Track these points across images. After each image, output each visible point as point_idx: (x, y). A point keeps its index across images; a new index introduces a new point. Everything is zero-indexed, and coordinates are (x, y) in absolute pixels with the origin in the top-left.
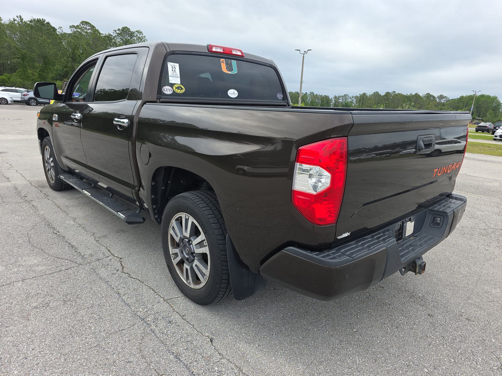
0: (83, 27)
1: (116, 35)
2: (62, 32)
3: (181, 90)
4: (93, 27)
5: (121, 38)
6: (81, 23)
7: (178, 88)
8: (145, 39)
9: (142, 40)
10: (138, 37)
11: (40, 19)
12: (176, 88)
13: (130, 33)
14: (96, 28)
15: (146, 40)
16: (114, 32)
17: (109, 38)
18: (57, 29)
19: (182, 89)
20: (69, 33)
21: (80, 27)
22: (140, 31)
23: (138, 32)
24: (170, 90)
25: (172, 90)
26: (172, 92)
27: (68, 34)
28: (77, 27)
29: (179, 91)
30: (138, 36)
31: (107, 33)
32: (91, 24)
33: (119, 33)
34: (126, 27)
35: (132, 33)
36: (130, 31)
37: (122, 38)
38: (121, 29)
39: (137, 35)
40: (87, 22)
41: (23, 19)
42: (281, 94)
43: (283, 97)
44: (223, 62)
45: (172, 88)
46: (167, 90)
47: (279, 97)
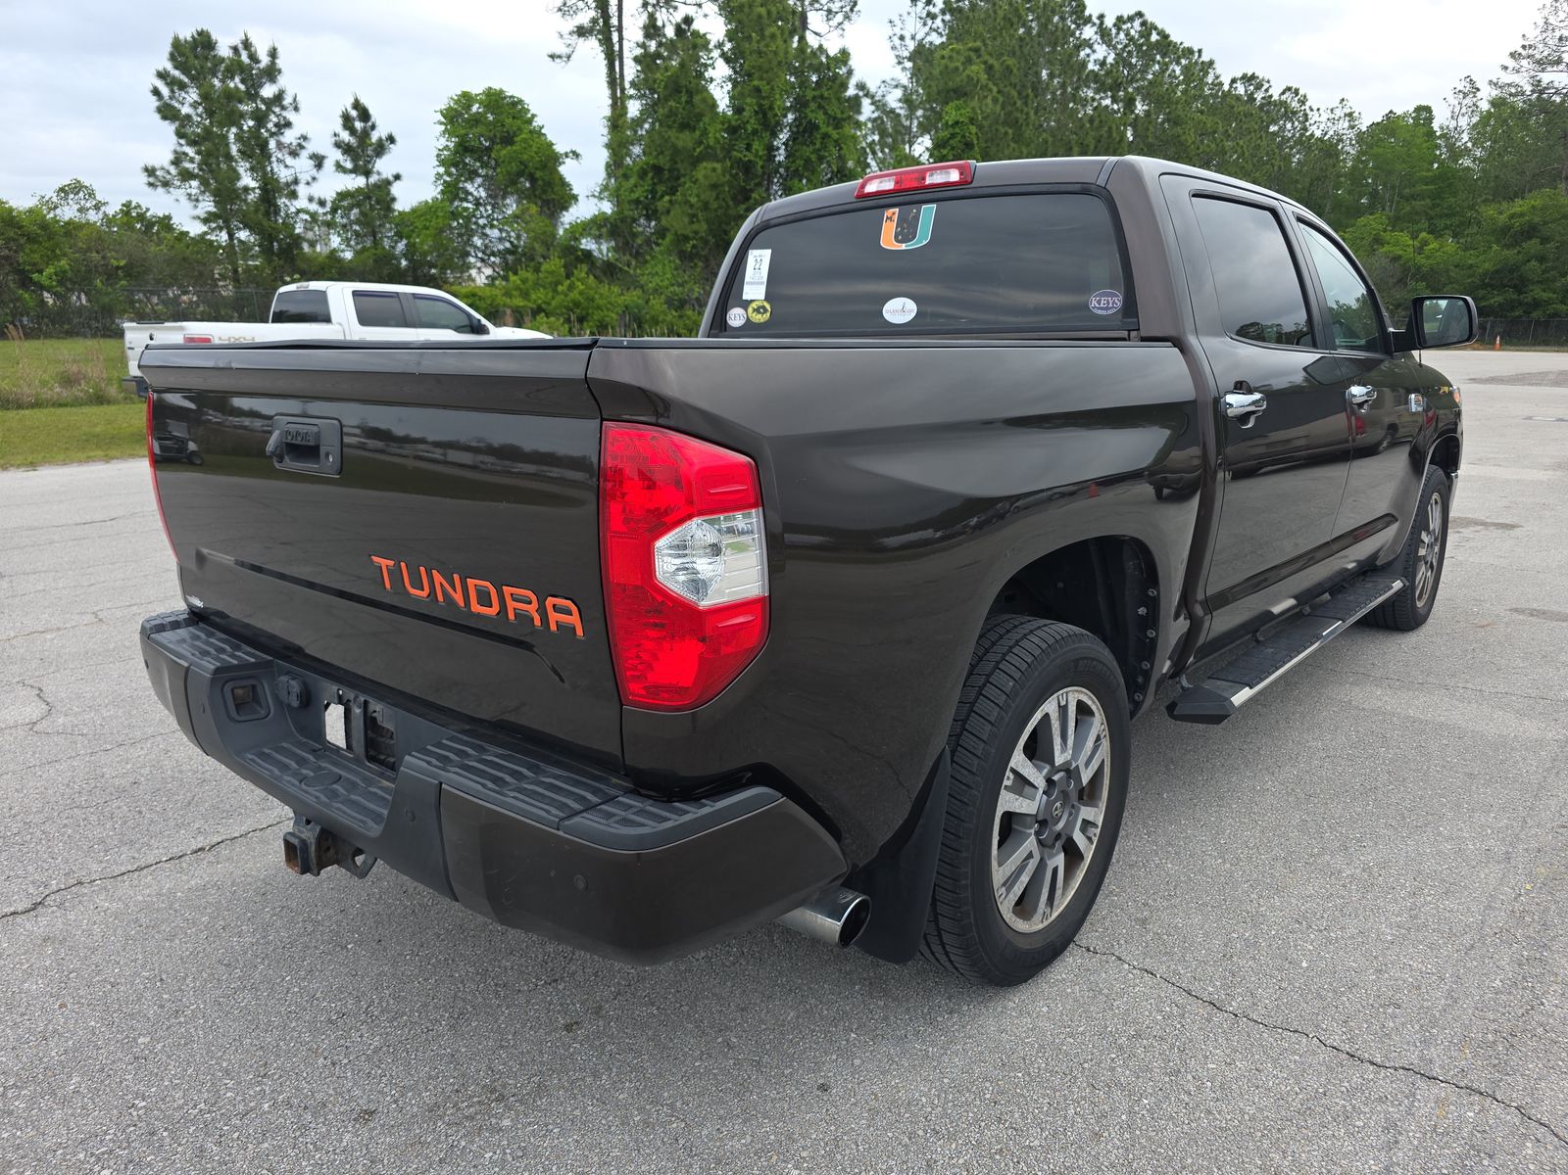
3: (763, 314)
24: (742, 317)
25: (746, 316)
26: (744, 322)
29: (760, 316)
42: (1113, 295)
43: (1119, 304)
44: (890, 219)
45: (746, 311)
46: (736, 317)
47: (1099, 308)
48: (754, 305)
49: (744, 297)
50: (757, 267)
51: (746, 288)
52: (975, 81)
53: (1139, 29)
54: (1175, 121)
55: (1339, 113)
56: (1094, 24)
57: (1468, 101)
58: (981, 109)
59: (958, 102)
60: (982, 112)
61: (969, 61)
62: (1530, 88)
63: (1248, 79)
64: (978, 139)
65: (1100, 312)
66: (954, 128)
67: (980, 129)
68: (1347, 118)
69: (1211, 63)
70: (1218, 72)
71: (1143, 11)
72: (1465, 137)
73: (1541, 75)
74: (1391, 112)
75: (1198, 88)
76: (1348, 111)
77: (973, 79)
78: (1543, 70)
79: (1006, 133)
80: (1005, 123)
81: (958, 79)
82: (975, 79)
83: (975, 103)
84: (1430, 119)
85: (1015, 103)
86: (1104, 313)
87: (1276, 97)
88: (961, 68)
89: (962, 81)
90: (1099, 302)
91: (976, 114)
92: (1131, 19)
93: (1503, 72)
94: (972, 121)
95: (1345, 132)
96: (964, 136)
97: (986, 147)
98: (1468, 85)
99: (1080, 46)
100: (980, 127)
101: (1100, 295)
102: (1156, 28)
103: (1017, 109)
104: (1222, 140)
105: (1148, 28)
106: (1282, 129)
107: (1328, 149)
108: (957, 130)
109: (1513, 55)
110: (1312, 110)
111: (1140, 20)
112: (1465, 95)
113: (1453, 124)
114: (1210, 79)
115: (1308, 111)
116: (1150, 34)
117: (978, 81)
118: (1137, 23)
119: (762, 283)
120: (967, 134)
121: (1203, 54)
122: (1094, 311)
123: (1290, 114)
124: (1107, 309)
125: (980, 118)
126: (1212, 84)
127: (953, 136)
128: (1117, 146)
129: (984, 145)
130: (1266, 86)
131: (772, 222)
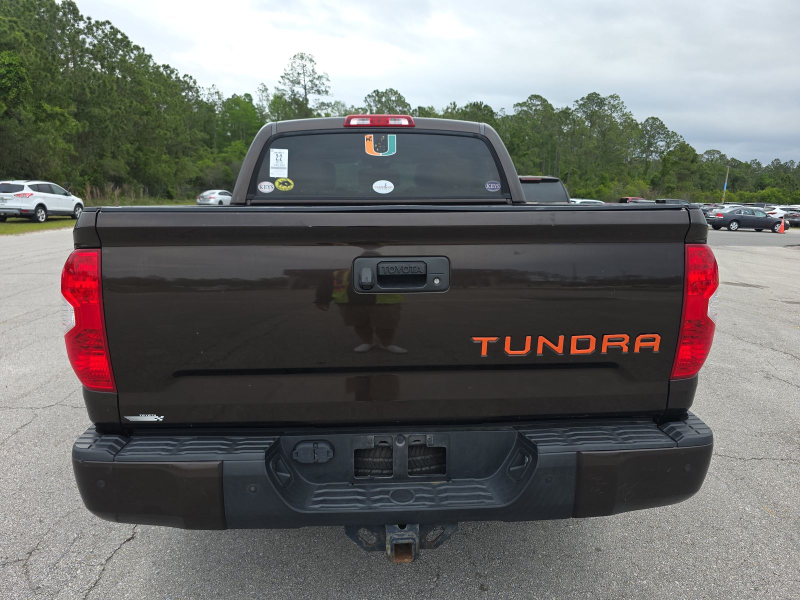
0: (532, 103)
1: (578, 107)
2: (504, 114)
3: (287, 186)
4: (544, 101)
5: (584, 111)
6: (529, 98)
7: (283, 184)
8: (623, 106)
9: (618, 109)
10: (612, 105)
11: (477, 102)
12: (280, 183)
13: (599, 100)
14: (549, 103)
15: (623, 108)
16: (575, 103)
17: (567, 113)
18: (499, 112)
19: (289, 184)
20: (512, 114)
21: (527, 104)
22: (615, 95)
23: (612, 97)
24: (270, 187)
25: (274, 187)
26: (272, 190)
27: (511, 116)
28: (524, 104)
29: (285, 187)
30: (612, 103)
31: (565, 107)
32: (542, 98)
33: (581, 104)
34: (595, 93)
35: (601, 101)
36: (599, 98)
37: (586, 110)
38: (585, 97)
39: (610, 103)
40: (538, 96)
41: (456, 106)
42: (496, 183)
43: (499, 187)
44: (369, 139)
45: (274, 184)
46: (265, 187)
47: (490, 189)
48: (280, 181)
49: (271, 176)
50: (279, 158)
51: (271, 171)
52: (20, 42)
53: (109, 30)
54: (139, 83)
55: (213, 91)
56: (86, 22)
57: (264, 94)
58: (27, 58)
59: (9, 52)
60: (28, 61)
61: (12, 28)
62: (291, 93)
63: (166, 67)
64: (27, 76)
65: (491, 190)
66: (9, 67)
67: (28, 71)
68: (217, 94)
69: (150, 56)
70: (155, 62)
71: (110, 21)
72: (267, 110)
73: (294, 88)
74: (235, 94)
75: (145, 68)
76: (216, 91)
77: (18, 40)
78: (294, 86)
79: (46, 76)
80: (44, 70)
81: (8, 38)
82: (20, 40)
83: (22, 54)
84: (251, 100)
85: (47, 59)
86: (492, 191)
87: (181, 79)
88: (9, 32)
89: (10, 40)
90: (490, 186)
91: (23, 60)
92: (104, 24)
93: (279, 84)
94: (21, 64)
95: (217, 100)
96: (17, 73)
97: (33, 82)
98: (263, 87)
99: (79, 32)
100: (28, 70)
101: (491, 183)
102: (119, 32)
103: (49, 62)
104: (164, 97)
105: (115, 31)
106: (187, 94)
107: (210, 107)
108: (11, 68)
109: (282, 77)
110: (200, 87)
111: (109, 26)
112: (263, 91)
113: (261, 104)
114: (151, 64)
115: (198, 88)
116: (117, 34)
117: (22, 42)
118: (108, 27)
119: (284, 168)
120: (20, 72)
121: (145, 50)
122: (489, 190)
123: (190, 88)
124: (494, 189)
125: (27, 64)
126: (153, 66)
127: (9, 72)
128: (110, 92)
129: (32, 81)
130: (176, 72)
131: (286, 134)
